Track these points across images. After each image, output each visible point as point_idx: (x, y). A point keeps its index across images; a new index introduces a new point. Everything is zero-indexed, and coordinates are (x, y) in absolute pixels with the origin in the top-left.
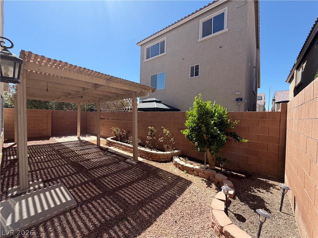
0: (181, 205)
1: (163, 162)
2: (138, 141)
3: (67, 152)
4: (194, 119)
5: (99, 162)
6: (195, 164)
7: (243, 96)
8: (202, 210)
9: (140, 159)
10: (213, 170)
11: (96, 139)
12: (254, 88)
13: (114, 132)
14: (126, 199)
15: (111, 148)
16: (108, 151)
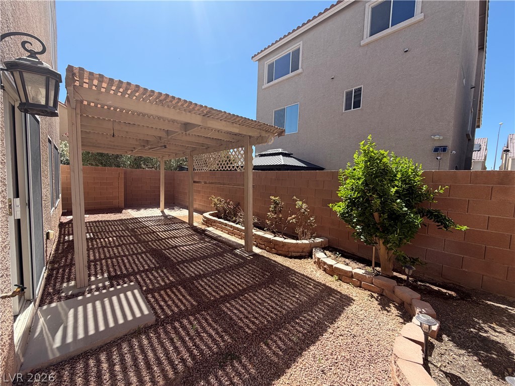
0: (331, 340)
1: (296, 258)
2: (252, 219)
3: (146, 232)
4: (357, 183)
5: (191, 251)
6: (353, 264)
7: (449, 143)
8: (373, 354)
9: (256, 250)
10: (389, 278)
11: (188, 215)
12: (469, 128)
13: (214, 204)
14: (234, 317)
15: (210, 229)
16: (206, 235)
